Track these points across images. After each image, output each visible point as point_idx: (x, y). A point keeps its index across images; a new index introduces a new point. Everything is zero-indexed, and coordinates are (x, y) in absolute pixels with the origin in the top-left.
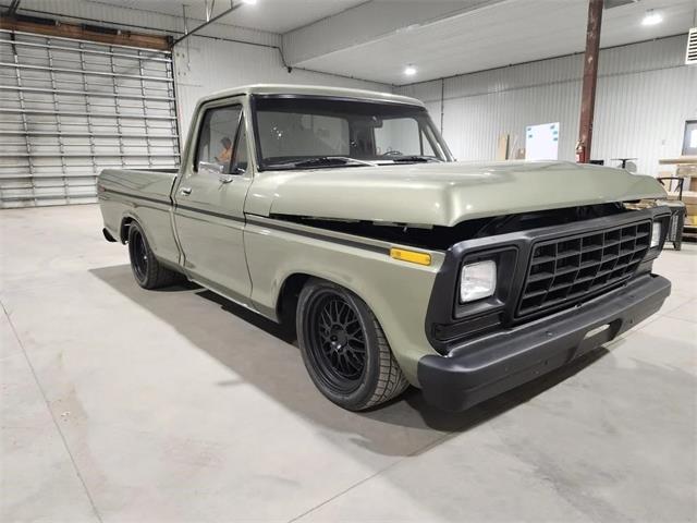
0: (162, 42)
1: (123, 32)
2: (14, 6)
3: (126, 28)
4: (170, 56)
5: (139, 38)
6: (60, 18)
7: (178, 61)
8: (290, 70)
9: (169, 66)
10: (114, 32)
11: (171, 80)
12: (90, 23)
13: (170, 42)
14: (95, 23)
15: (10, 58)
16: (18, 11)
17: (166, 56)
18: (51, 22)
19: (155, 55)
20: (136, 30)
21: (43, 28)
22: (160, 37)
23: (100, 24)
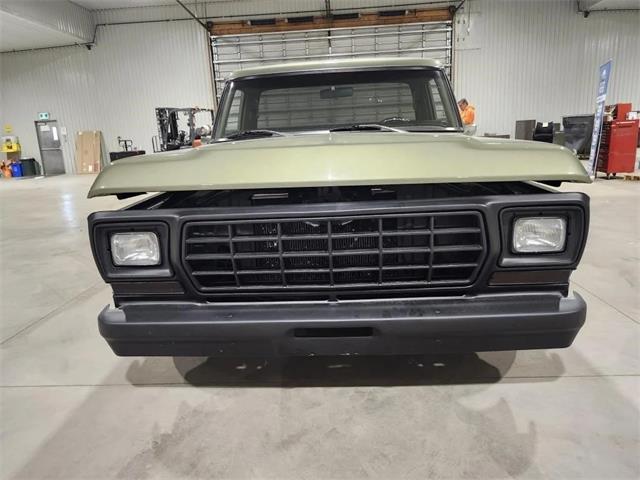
0: (445, 13)
1: (410, 11)
2: (328, 9)
3: (414, 7)
4: (451, 25)
5: (425, 14)
6: (363, 10)
7: (458, 28)
8: (587, 14)
9: (449, 34)
10: (402, 13)
11: (449, 47)
12: (384, 9)
13: (452, 11)
14: (389, 9)
15: (326, 51)
16: (334, 13)
17: (448, 25)
18: (355, 16)
19: (437, 27)
20: (422, 6)
21: (350, 21)
22: (443, 9)
23: (393, 9)
